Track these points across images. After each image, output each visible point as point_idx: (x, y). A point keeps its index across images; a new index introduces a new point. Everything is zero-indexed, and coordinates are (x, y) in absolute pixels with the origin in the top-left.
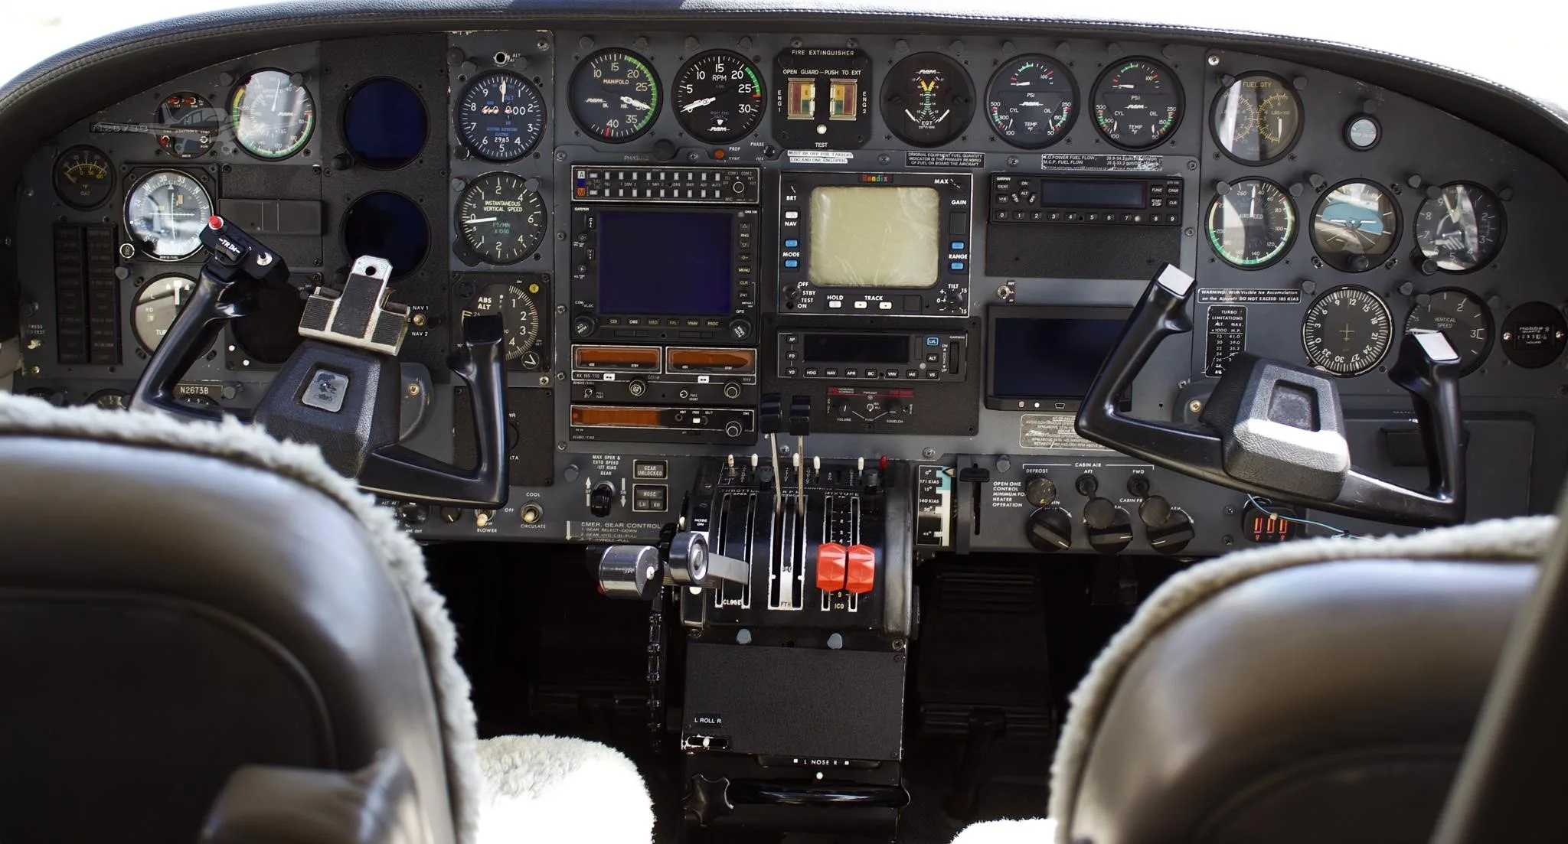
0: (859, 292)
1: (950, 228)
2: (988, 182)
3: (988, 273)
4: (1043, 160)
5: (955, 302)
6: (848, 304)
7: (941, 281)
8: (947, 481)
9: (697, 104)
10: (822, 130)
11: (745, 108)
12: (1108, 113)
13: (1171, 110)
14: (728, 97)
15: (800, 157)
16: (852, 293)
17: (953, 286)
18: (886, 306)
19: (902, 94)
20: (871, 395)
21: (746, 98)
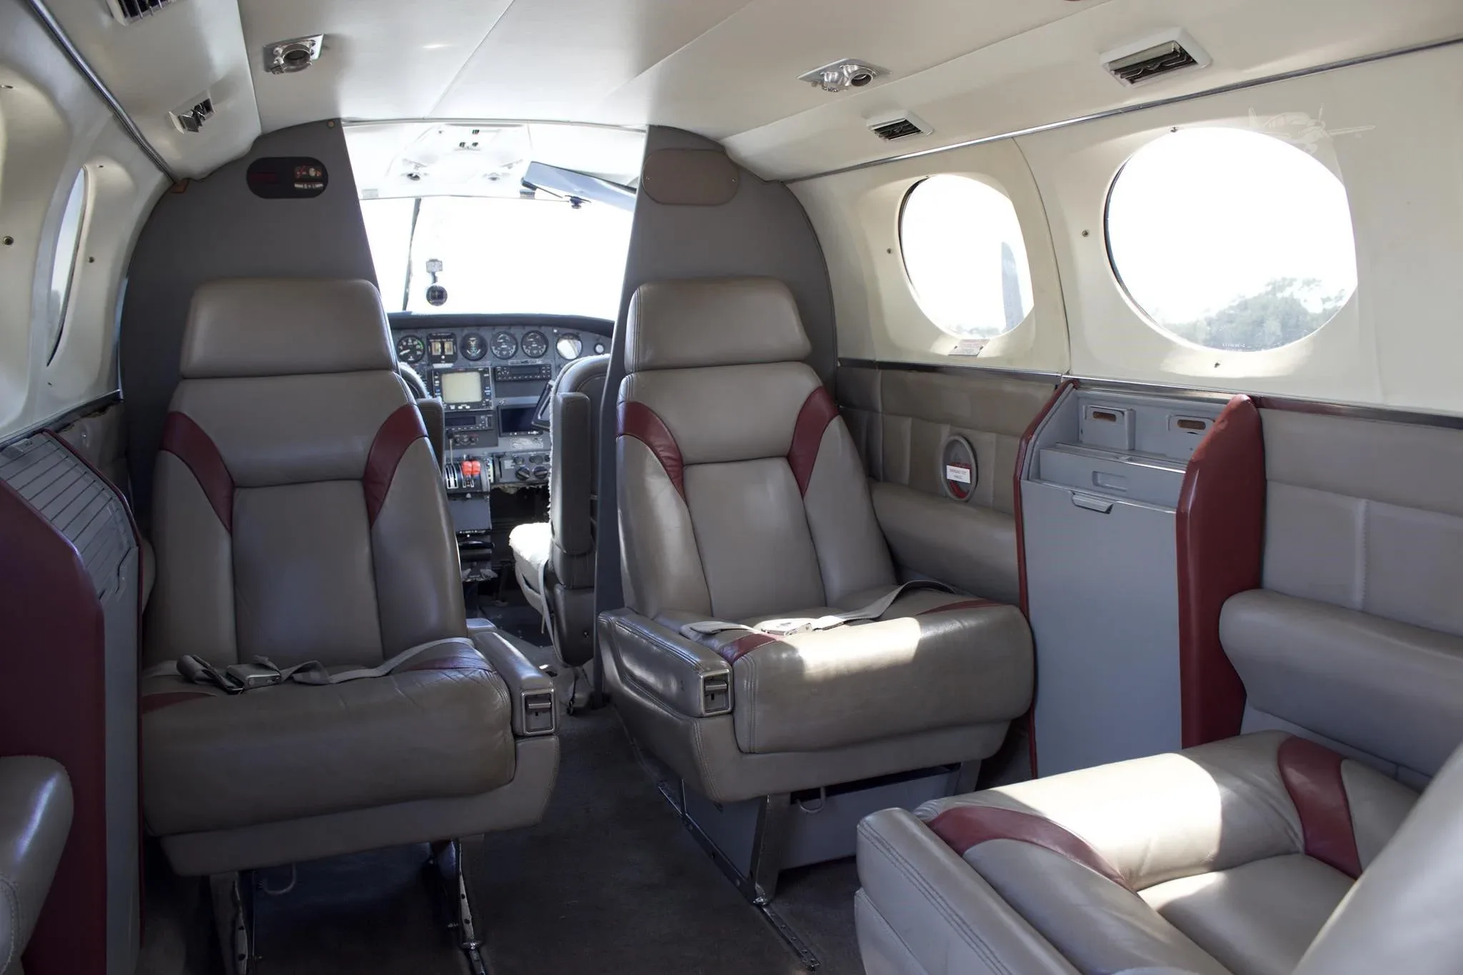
0: (460, 404)
1: (484, 384)
2: (494, 370)
3: (496, 397)
4: (510, 362)
5: (488, 404)
6: (456, 408)
7: (483, 399)
8: (491, 461)
9: (404, 352)
10: (443, 357)
11: (419, 353)
12: (527, 348)
13: (545, 346)
14: (413, 349)
15: (437, 366)
16: (457, 405)
17: (487, 400)
18: (468, 407)
19: (465, 346)
20: (465, 436)
21: (419, 350)
